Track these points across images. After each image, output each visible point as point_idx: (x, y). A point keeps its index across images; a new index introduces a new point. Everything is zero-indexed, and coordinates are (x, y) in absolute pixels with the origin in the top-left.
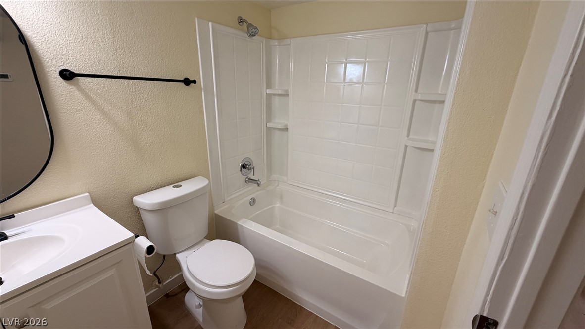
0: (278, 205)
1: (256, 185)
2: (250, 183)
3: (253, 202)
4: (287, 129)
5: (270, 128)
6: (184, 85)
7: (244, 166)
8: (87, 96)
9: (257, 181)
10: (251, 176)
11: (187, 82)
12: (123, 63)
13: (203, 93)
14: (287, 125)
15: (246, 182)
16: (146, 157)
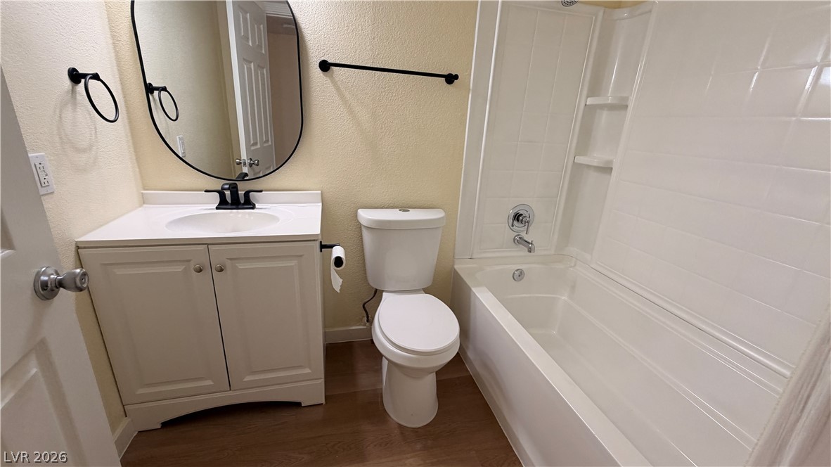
0: (563, 298)
1: (527, 249)
2: (521, 246)
3: (519, 275)
4: (612, 169)
5: (581, 165)
6: (445, 83)
7: (517, 217)
8: (338, 89)
9: (529, 243)
10: (523, 235)
11: (451, 79)
12: (378, 54)
13: (470, 95)
14: (611, 162)
15: (514, 242)
16: (383, 168)
